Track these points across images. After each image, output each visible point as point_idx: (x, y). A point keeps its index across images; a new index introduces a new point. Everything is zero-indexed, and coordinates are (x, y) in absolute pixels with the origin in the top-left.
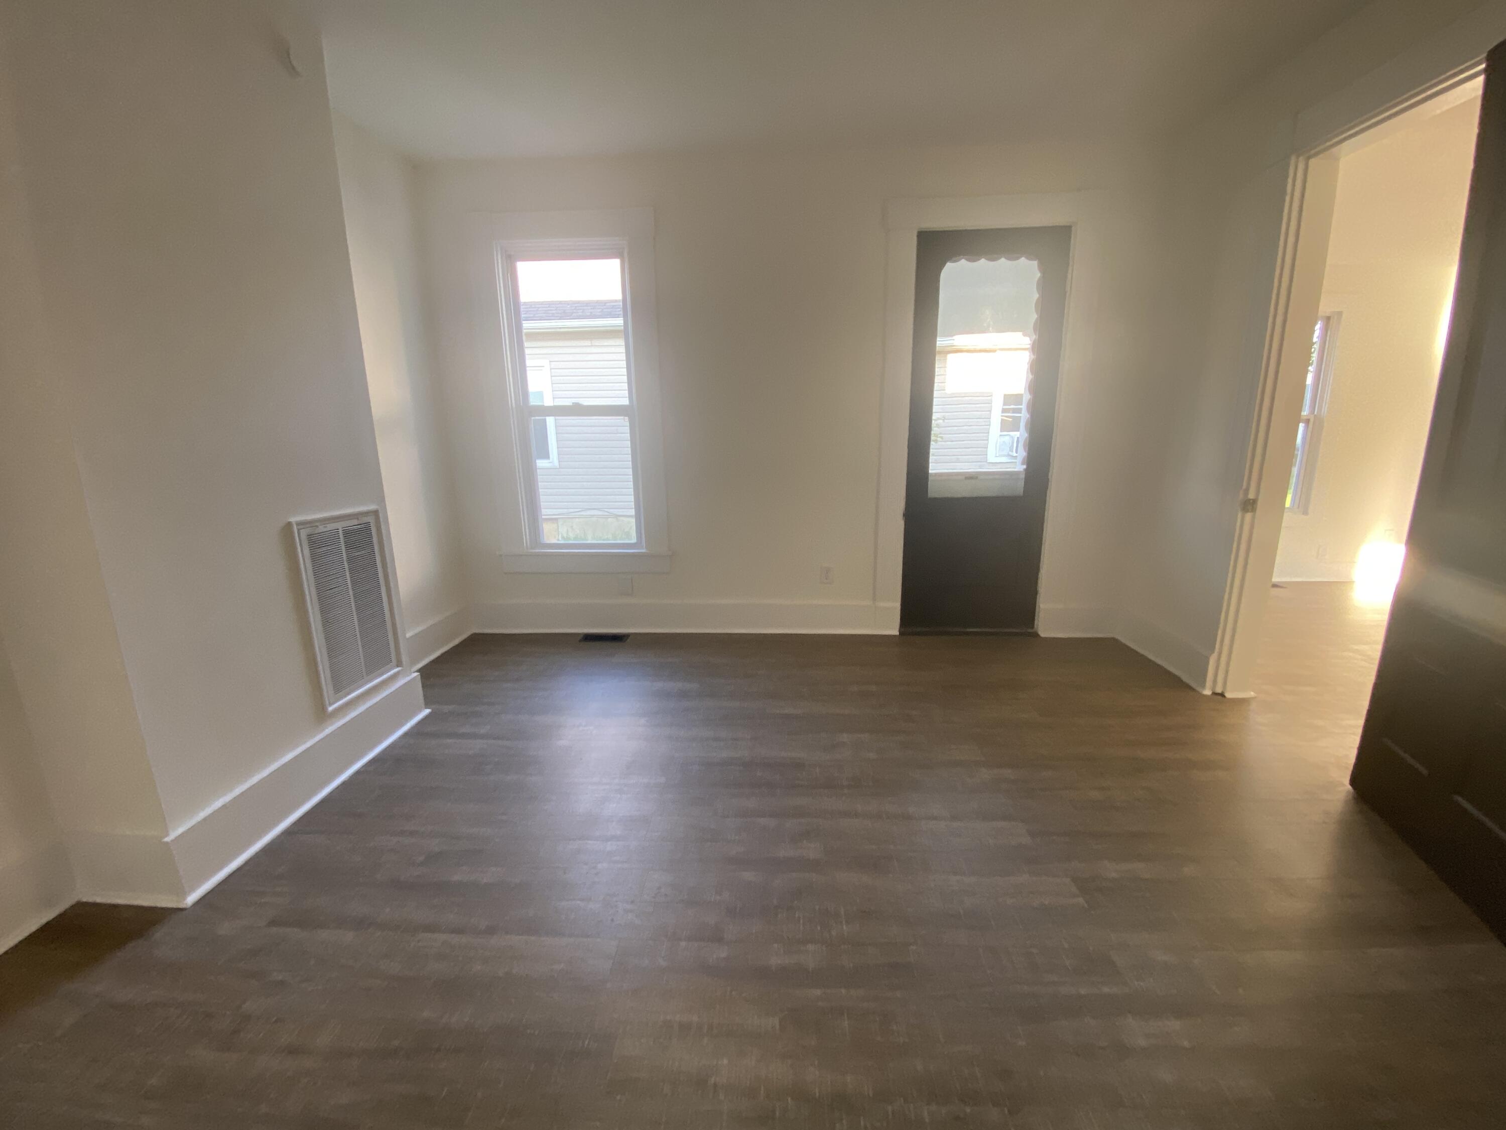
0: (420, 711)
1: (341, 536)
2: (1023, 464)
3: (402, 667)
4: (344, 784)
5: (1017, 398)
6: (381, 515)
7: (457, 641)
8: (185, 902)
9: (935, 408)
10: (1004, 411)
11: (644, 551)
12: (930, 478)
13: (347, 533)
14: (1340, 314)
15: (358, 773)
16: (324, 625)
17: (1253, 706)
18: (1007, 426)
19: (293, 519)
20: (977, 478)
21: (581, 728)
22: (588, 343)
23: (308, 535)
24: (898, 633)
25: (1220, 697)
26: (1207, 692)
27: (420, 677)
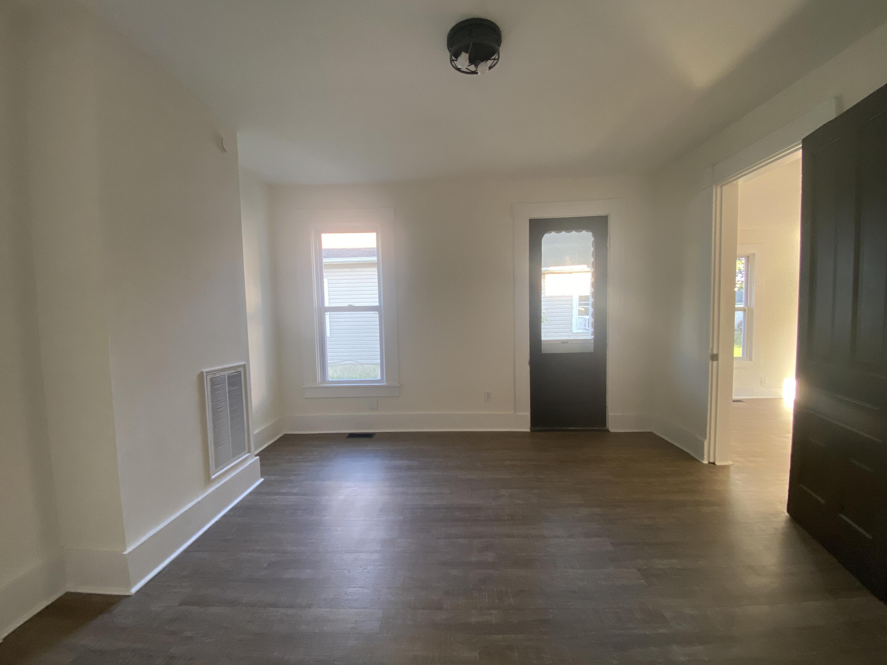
0: (258, 480)
1: (226, 378)
2: (592, 335)
3: (250, 453)
4: (217, 522)
5: (586, 298)
6: (247, 367)
7: (276, 439)
8: (131, 591)
9: (543, 307)
10: (580, 305)
11: (385, 384)
12: (543, 343)
13: (229, 377)
14: (754, 254)
15: (225, 516)
16: (214, 429)
17: (732, 468)
18: (580, 313)
19: (204, 370)
20: (568, 343)
21: (352, 488)
22: (349, 270)
23: (211, 379)
24: (529, 431)
25: (712, 465)
26: (705, 462)
27: (259, 459)
